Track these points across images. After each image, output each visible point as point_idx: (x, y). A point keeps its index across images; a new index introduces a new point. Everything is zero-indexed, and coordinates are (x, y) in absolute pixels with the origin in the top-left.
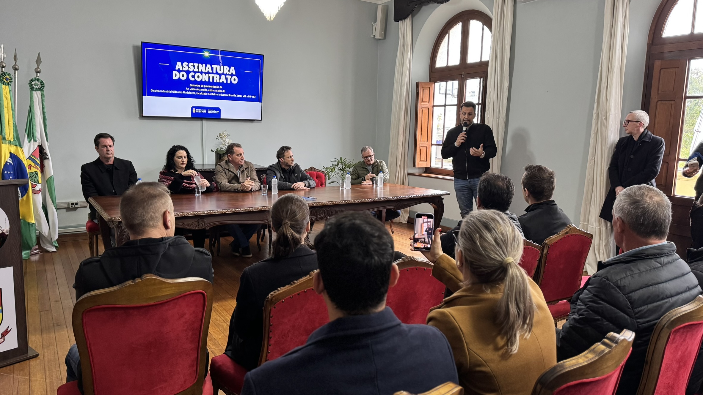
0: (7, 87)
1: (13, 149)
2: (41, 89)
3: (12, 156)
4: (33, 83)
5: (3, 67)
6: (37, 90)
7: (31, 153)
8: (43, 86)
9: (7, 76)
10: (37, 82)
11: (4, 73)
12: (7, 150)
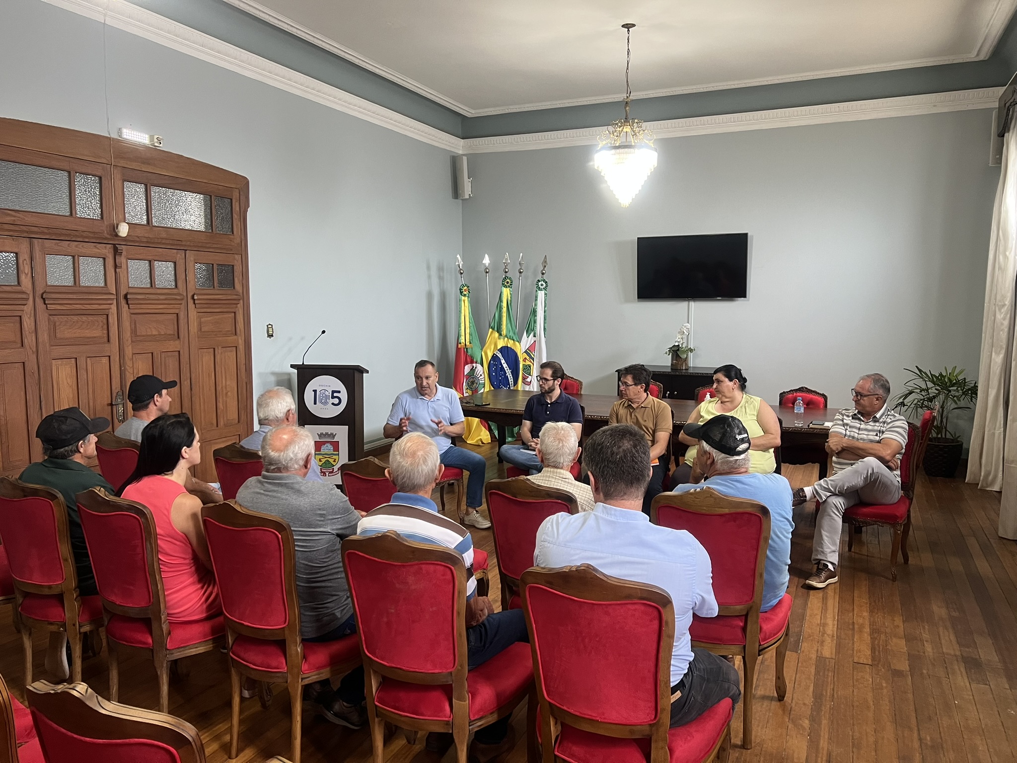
2: (545, 289)
5: (506, 272)
7: (527, 348)
8: (547, 286)
9: (508, 280)
11: (506, 277)
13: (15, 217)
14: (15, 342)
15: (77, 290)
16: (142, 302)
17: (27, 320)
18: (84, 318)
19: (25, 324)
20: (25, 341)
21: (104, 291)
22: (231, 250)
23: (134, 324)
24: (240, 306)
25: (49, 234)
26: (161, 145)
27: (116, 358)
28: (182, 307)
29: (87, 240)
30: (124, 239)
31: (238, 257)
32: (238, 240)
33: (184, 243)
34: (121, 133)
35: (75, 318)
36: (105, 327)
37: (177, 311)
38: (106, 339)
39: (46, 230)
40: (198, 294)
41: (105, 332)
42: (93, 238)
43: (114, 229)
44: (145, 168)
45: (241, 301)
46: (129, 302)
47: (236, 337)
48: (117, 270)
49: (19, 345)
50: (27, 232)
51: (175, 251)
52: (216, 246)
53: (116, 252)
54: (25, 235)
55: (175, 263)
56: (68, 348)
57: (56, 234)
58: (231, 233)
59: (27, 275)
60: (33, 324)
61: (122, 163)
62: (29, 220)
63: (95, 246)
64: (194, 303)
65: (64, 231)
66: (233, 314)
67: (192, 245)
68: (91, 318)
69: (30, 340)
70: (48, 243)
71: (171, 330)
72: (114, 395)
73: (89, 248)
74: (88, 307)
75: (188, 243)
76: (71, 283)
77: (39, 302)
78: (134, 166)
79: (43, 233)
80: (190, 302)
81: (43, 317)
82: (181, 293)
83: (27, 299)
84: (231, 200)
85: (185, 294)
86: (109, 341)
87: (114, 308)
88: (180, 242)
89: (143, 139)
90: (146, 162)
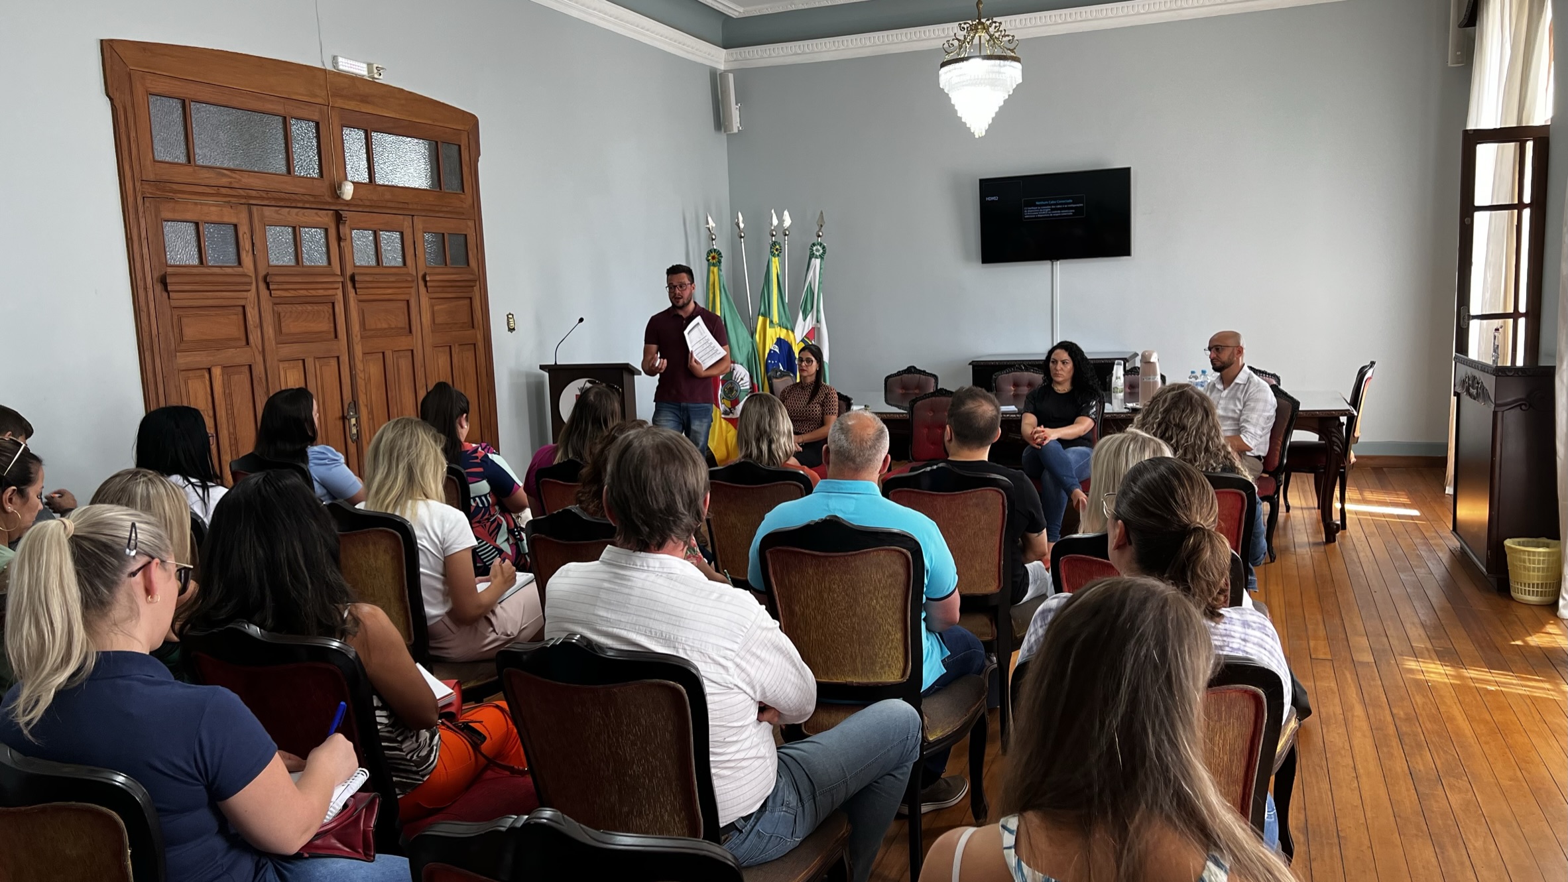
0: (777, 258)
1: (783, 334)
2: (821, 257)
3: (780, 342)
4: (814, 248)
5: (773, 235)
6: (817, 257)
8: (824, 252)
9: (778, 247)
10: (819, 247)
11: (775, 242)
12: (773, 334)
13: (231, 177)
14: (239, 339)
15: (299, 271)
16: (370, 285)
17: (251, 310)
18: (309, 307)
19: (249, 316)
20: (251, 338)
21: (326, 272)
22: (463, 214)
23: (362, 314)
24: (477, 289)
25: (268, 199)
26: (381, 77)
27: (345, 358)
28: (413, 291)
29: (307, 206)
30: (347, 203)
31: (471, 223)
32: (470, 201)
33: (410, 207)
34: (337, 63)
35: (299, 308)
36: (332, 318)
37: (407, 297)
38: (333, 335)
39: (264, 194)
40: (430, 274)
41: (332, 325)
42: (312, 202)
43: (335, 190)
44: (364, 108)
45: (478, 283)
46: (357, 286)
47: (472, 331)
48: (342, 244)
49: (244, 343)
50: (245, 197)
51: (401, 217)
52: (445, 209)
53: (339, 219)
54: (243, 201)
55: (402, 234)
56: (296, 346)
57: (275, 199)
58: (461, 192)
59: (247, 252)
60: (257, 316)
61: (340, 103)
62: (247, 180)
63: (316, 214)
64: (426, 286)
65: (283, 195)
66: (469, 300)
67: (419, 208)
68: (316, 307)
69: (255, 337)
70: (268, 212)
71: (402, 321)
72: (346, 407)
73: (309, 216)
74: (314, 293)
75: (415, 206)
76: (293, 263)
77: (262, 286)
78: (351, 105)
79: (262, 198)
80: (421, 283)
81: (266, 305)
82: (411, 272)
83: (251, 284)
84: (460, 146)
85: (415, 274)
86: (336, 337)
87: (340, 293)
88: (406, 206)
89: (360, 69)
90: (364, 99)
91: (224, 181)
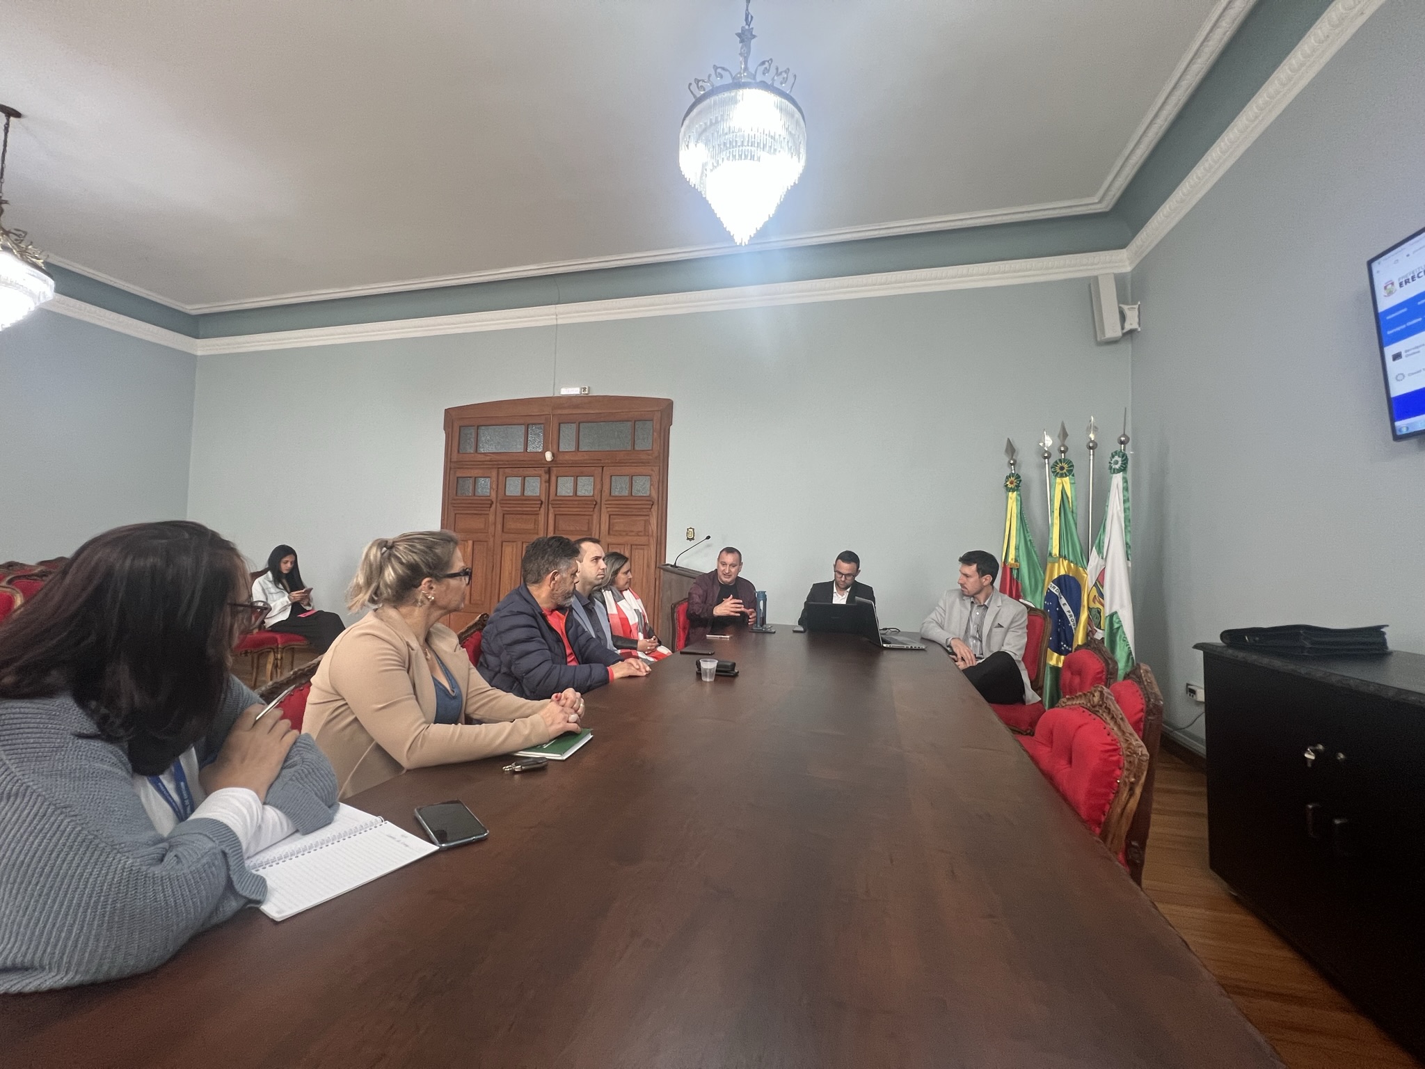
1: (1071, 570)
2: (1123, 471)
5: (1062, 452)
6: (1119, 471)
7: (1095, 579)
9: (1063, 464)
10: (1118, 458)
11: (1061, 459)
12: (1053, 569)
13: (492, 456)
14: (484, 529)
15: (523, 499)
17: (491, 516)
18: (524, 517)
19: (490, 519)
20: (488, 529)
21: (538, 499)
22: (648, 463)
23: (557, 521)
24: (654, 510)
25: (509, 464)
26: (588, 393)
28: (596, 510)
29: (530, 466)
31: (658, 468)
32: (657, 454)
33: (602, 462)
34: (560, 391)
35: (519, 517)
36: (536, 523)
37: (592, 514)
39: (507, 463)
40: (609, 501)
41: (536, 526)
42: (532, 464)
44: (575, 412)
45: (655, 506)
46: (553, 506)
47: (648, 537)
49: (486, 531)
50: (498, 465)
51: (594, 468)
52: (632, 461)
53: (549, 472)
54: (495, 467)
55: (593, 477)
56: (512, 535)
57: (512, 464)
58: (650, 449)
59: (494, 490)
60: (494, 519)
61: (558, 412)
63: (536, 470)
64: (606, 508)
65: (519, 463)
66: (647, 517)
67: (610, 461)
68: (528, 517)
69: (491, 529)
70: (507, 471)
71: (586, 527)
73: (531, 471)
75: (607, 461)
76: (519, 494)
77: (498, 504)
78: (568, 411)
79: (505, 464)
80: (604, 506)
81: (499, 514)
83: (492, 504)
84: (653, 421)
85: (599, 500)
87: (542, 510)
88: (599, 461)
89: (575, 391)
90: (576, 407)
91: (488, 458)
